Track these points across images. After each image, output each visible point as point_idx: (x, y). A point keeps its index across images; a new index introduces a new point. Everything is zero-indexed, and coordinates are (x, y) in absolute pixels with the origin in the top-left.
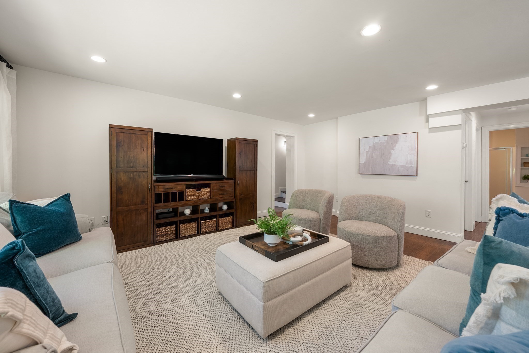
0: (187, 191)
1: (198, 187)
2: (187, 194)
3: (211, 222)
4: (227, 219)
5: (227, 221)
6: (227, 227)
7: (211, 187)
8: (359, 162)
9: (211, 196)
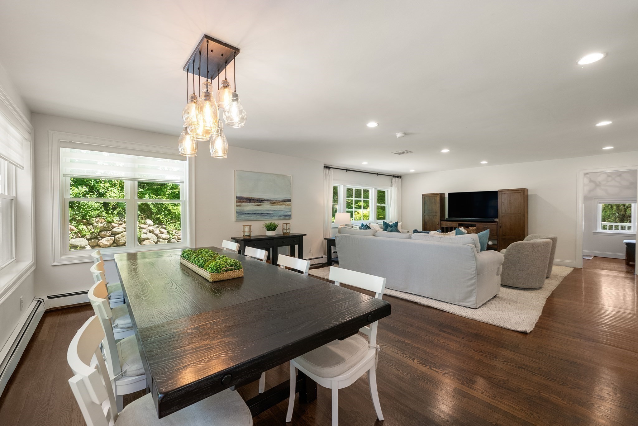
1: (468, 226)
7: (476, 227)
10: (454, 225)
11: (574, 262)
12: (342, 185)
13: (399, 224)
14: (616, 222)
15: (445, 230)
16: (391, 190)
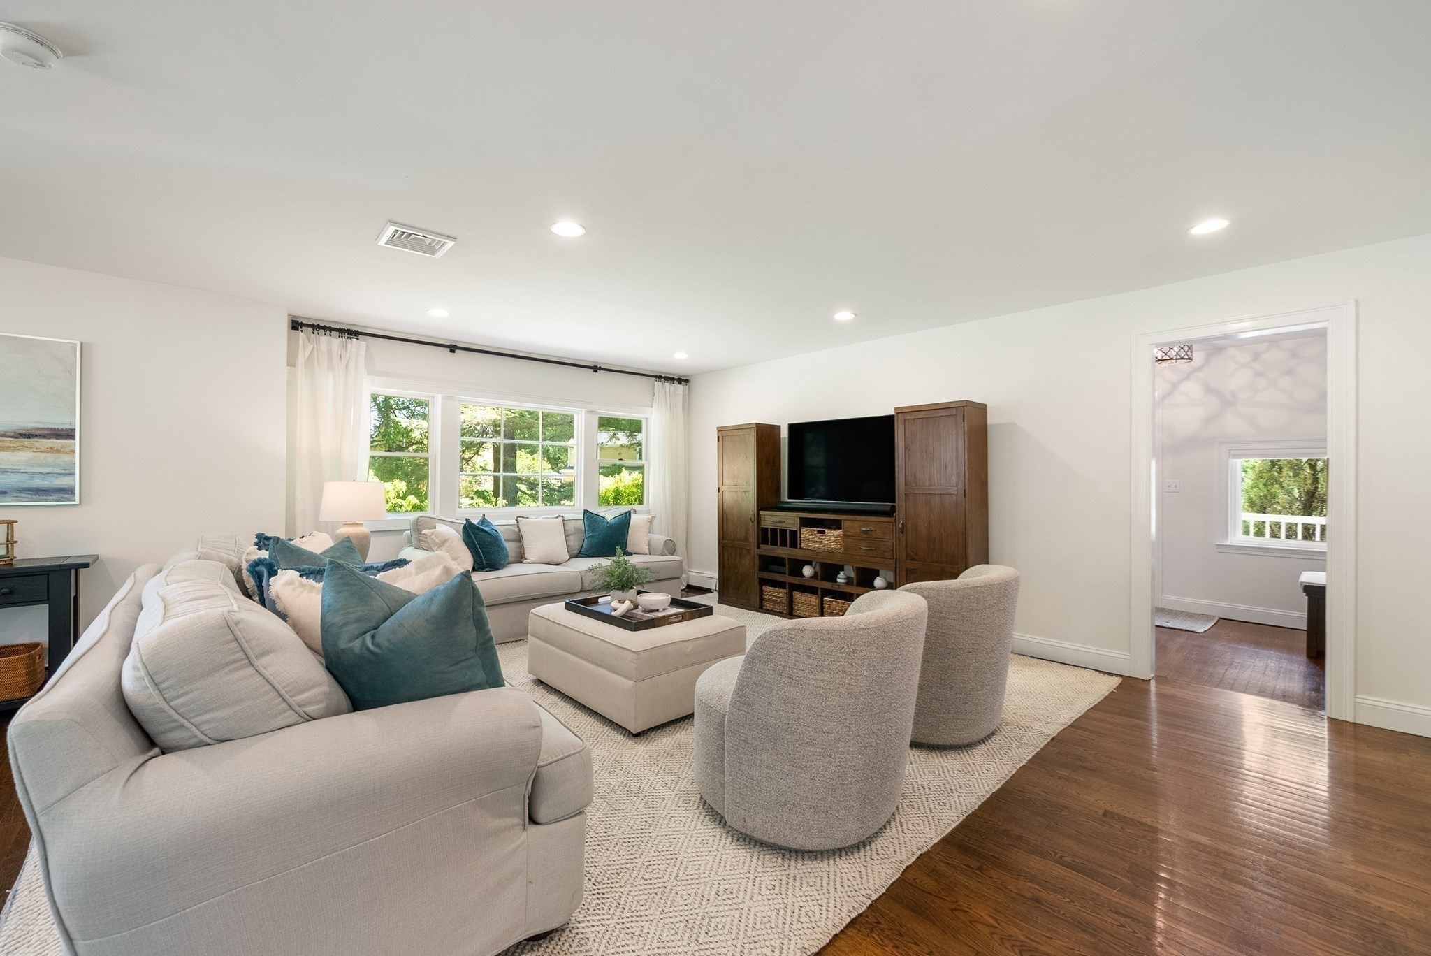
0: (802, 530)
1: (820, 525)
2: (802, 536)
7: (844, 529)
9: (845, 547)
10: (790, 522)
11: (1123, 655)
12: (440, 395)
14: (1293, 514)
15: (769, 541)
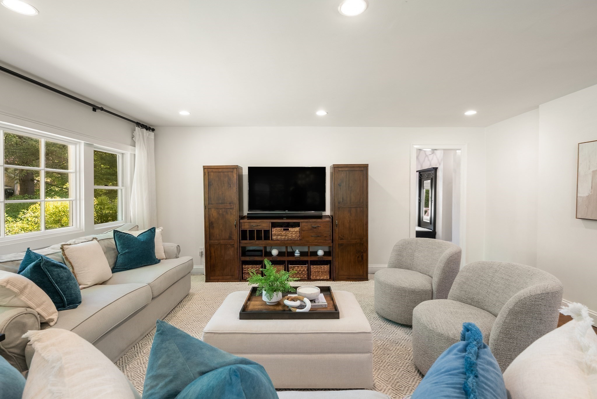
0: (272, 229)
1: (286, 226)
2: (273, 233)
3: (300, 268)
4: (322, 267)
5: (321, 270)
6: (322, 278)
7: (301, 227)
8: (577, 195)
9: (301, 237)
10: (264, 225)
13: (158, 231)
15: (248, 238)
16: (131, 154)
